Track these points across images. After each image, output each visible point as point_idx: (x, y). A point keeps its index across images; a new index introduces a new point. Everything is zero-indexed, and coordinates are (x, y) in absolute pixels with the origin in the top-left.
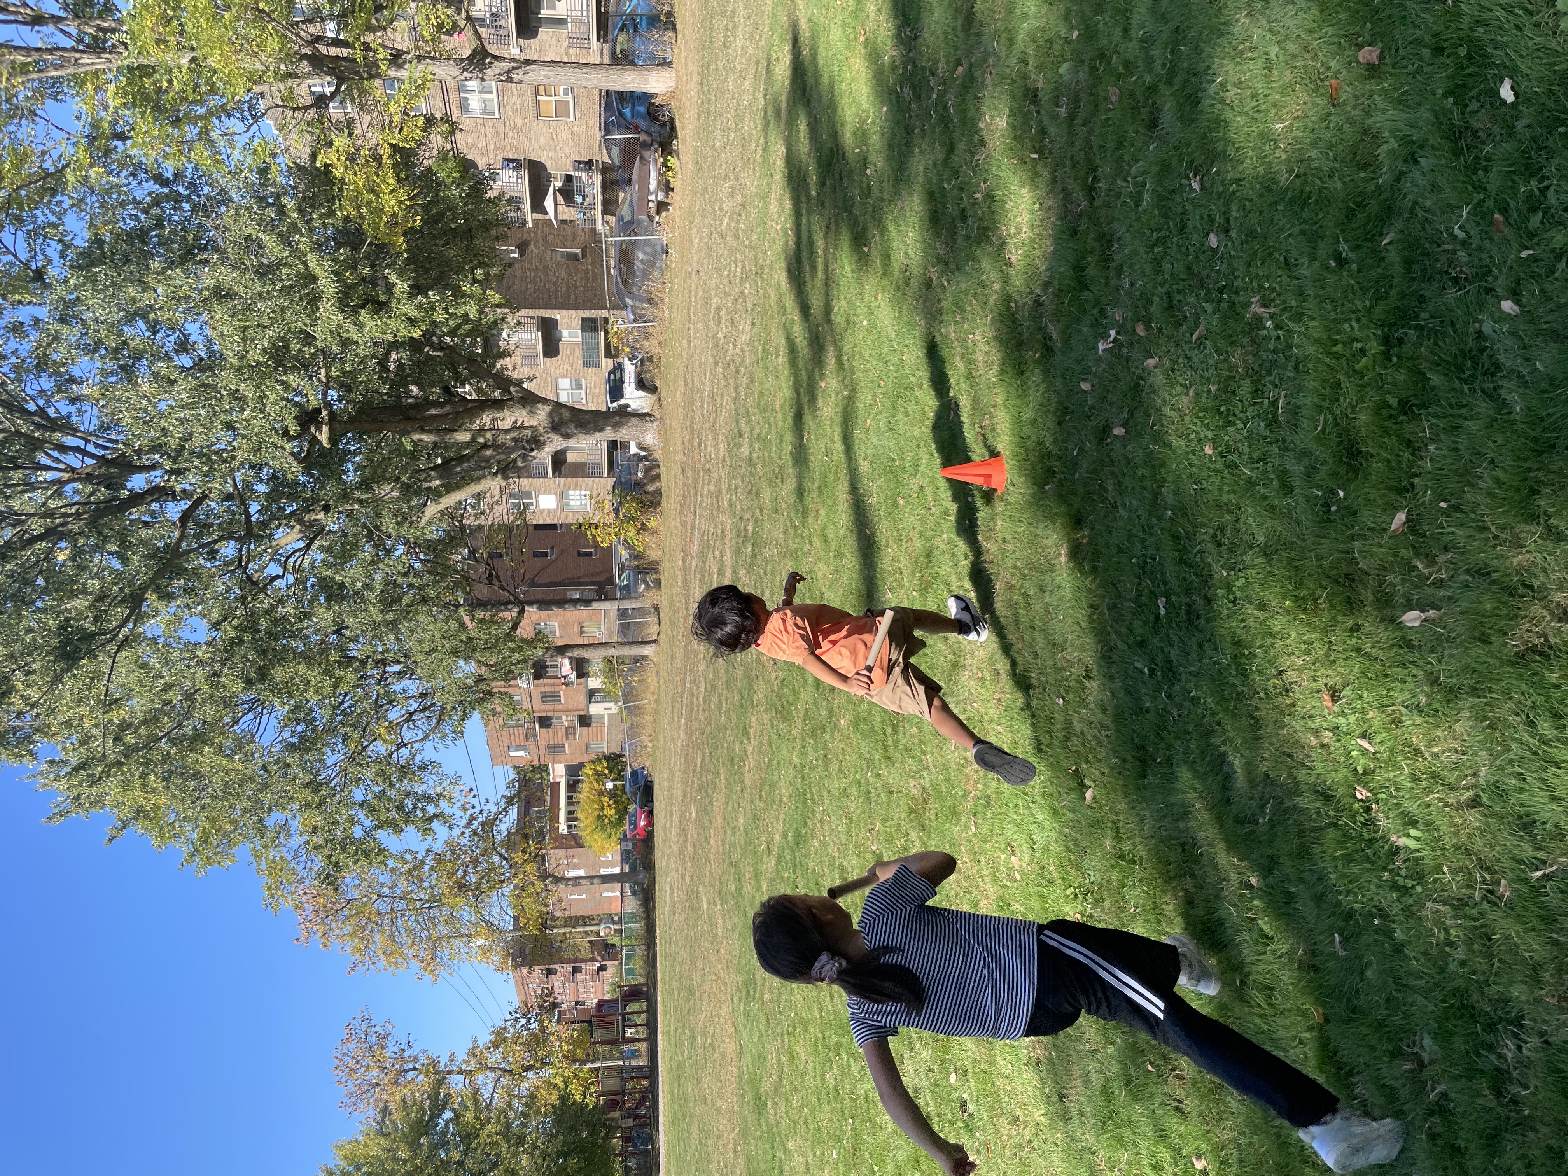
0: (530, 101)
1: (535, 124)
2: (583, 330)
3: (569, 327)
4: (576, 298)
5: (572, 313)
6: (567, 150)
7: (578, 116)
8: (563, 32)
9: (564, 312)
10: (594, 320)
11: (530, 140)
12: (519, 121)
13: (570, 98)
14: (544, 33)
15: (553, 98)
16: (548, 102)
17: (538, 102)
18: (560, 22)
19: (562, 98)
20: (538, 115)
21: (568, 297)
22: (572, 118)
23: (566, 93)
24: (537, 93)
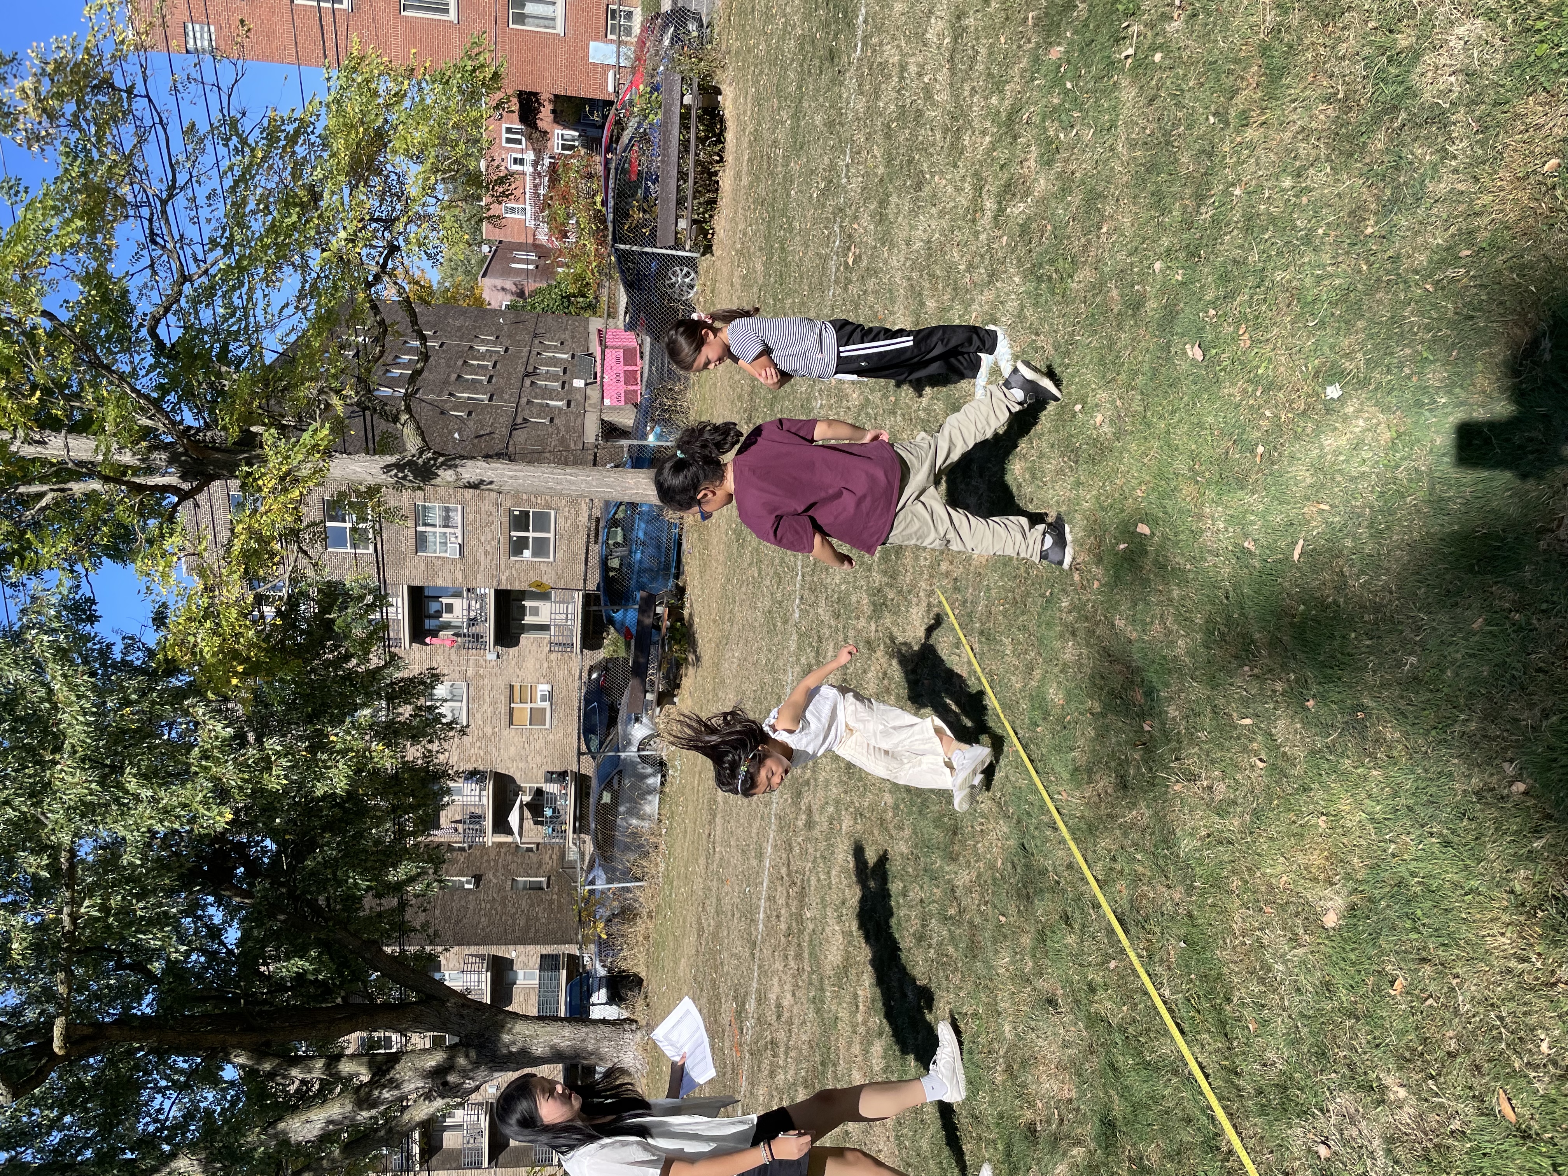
0: (503, 708)
1: (506, 733)
2: (541, 969)
3: (525, 966)
4: (536, 932)
5: (531, 948)
6: (539, 759)
7: (555, 723)
8: (545, 636)
9: (520, 948)
10: (555, 957)
11: (499, 750)
12: (489, 730)
13: (547, 704)
14: (526, 639)
15: (529, 706)
16: (522, 709)
17: (511, 710)
18: (544, 628)
19: (540, 704)
20: (511, 723)
21: (527, 930)
22: (548, 726)
23: (543, 699)
24: (511, 700)
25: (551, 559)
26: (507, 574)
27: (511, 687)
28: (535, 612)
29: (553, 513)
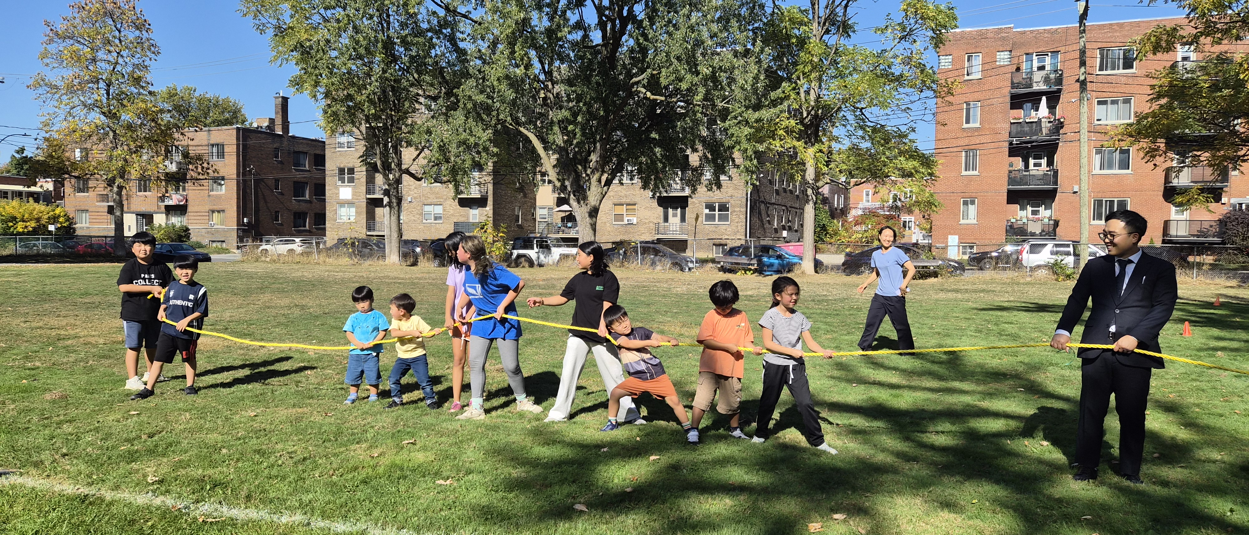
0: (623, 200)
1: (610, 202)
3: (481, 215)
5: (490, 217)
7: (616, 227)
8: (661, 220)
9: (488, 212)
13: (627, 223)
14: (660, 210)
15: (625, 214)
16: (623, 210)
17: (623, 205)
18: (666, 219)
19: (626, 219)
20: (615, 205)
22: (614, 223)
23: (628, 220)
24: (627, 205)
25: (704, 223)
26: (696, 202)
27: (635, 205)
28: (675, 215)
29: (729, 223)
